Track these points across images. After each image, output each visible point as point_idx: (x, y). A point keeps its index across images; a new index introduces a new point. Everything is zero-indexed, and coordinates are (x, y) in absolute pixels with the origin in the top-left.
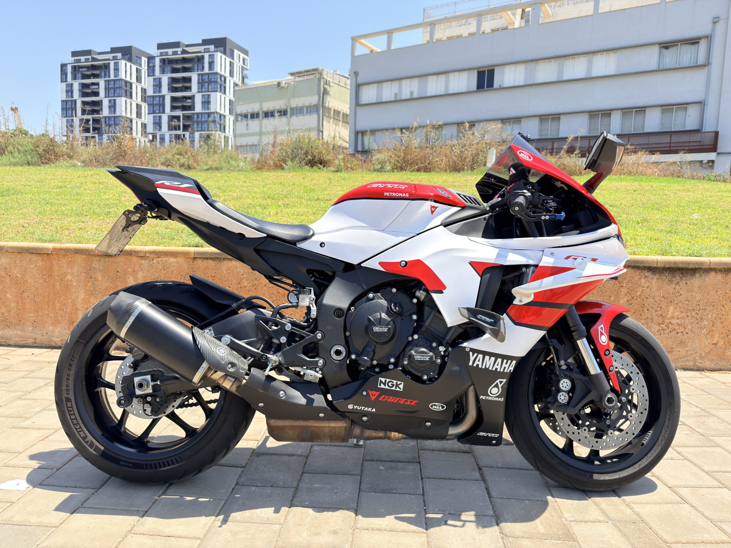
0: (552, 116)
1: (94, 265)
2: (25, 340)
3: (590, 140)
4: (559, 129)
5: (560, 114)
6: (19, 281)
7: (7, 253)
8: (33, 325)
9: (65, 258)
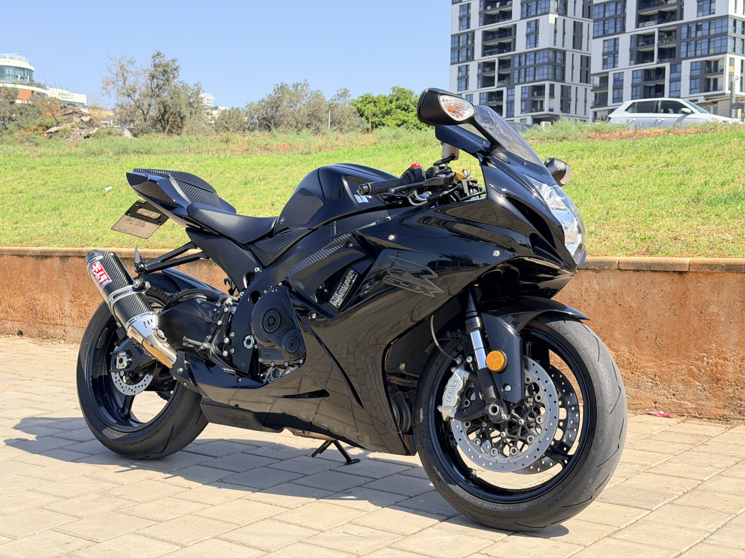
6: (635, 314)
7: (618, 271)
8: (651, 380)
9: (709, 278)
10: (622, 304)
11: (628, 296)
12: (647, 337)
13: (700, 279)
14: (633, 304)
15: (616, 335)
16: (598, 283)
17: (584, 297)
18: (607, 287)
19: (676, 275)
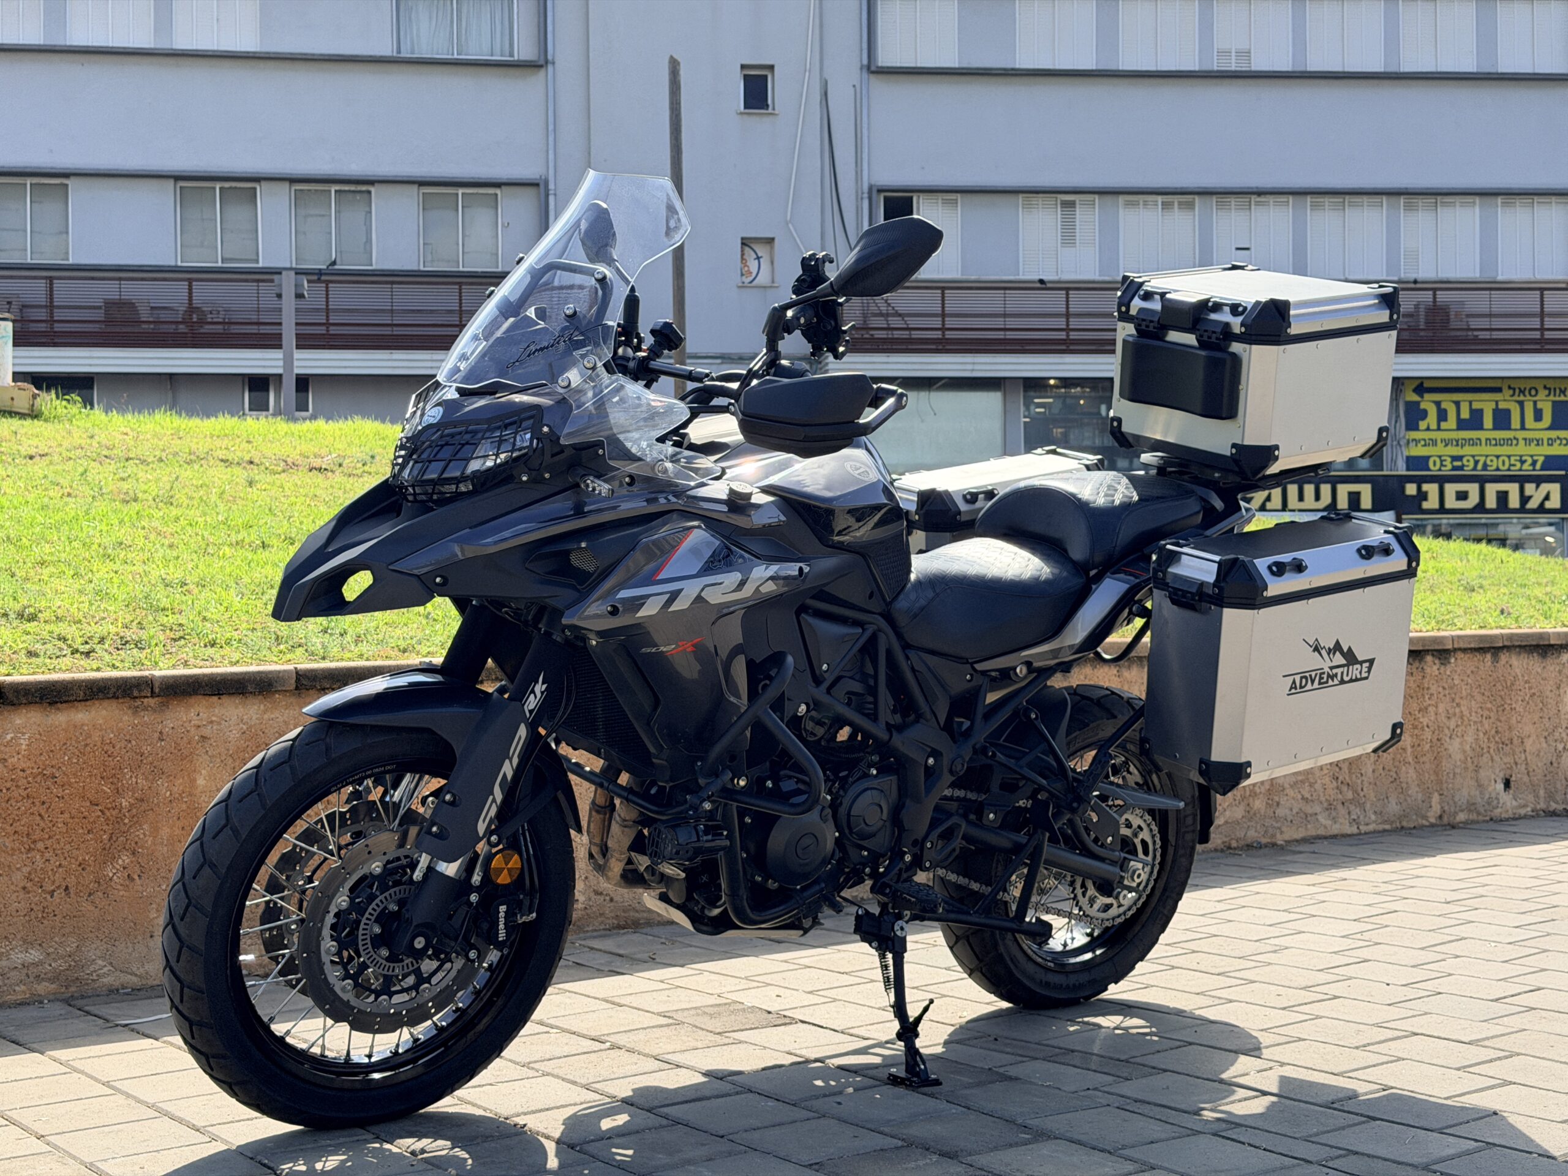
0: (35, 180)
3: (190, 281)
4: (67, 233)
5: (66, 175)
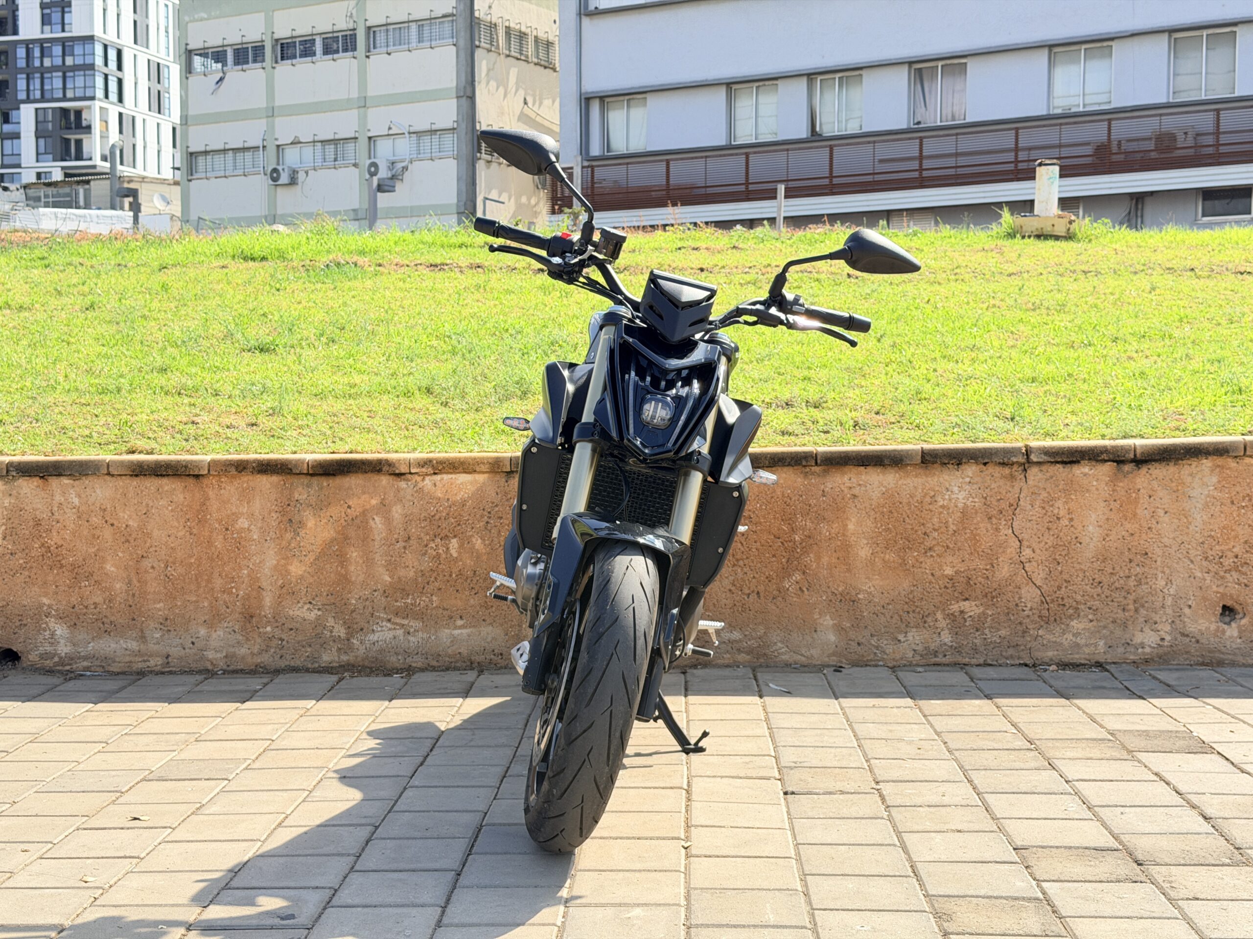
1: (296, 496)
2: (144, 661)
4: (1234, 71)
5: (1235, 24)
6: (133, 536)
7: (108, 478)
8: (162, 627)
9: (235, 483)
10: (115, 523)
11: (124, 512)
12: (153, 567)
13: (223, 485)
14: (131, 523)
15: (108, 567)
16: (79, 496)
17: (57, 516)
18: (91, 500)
19: (191, 481)
